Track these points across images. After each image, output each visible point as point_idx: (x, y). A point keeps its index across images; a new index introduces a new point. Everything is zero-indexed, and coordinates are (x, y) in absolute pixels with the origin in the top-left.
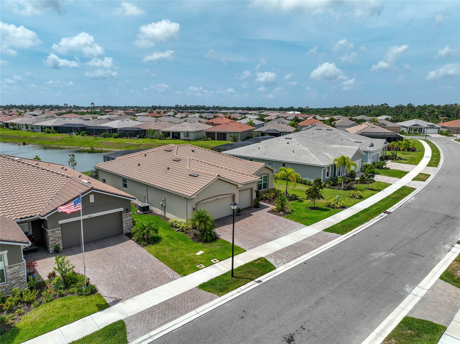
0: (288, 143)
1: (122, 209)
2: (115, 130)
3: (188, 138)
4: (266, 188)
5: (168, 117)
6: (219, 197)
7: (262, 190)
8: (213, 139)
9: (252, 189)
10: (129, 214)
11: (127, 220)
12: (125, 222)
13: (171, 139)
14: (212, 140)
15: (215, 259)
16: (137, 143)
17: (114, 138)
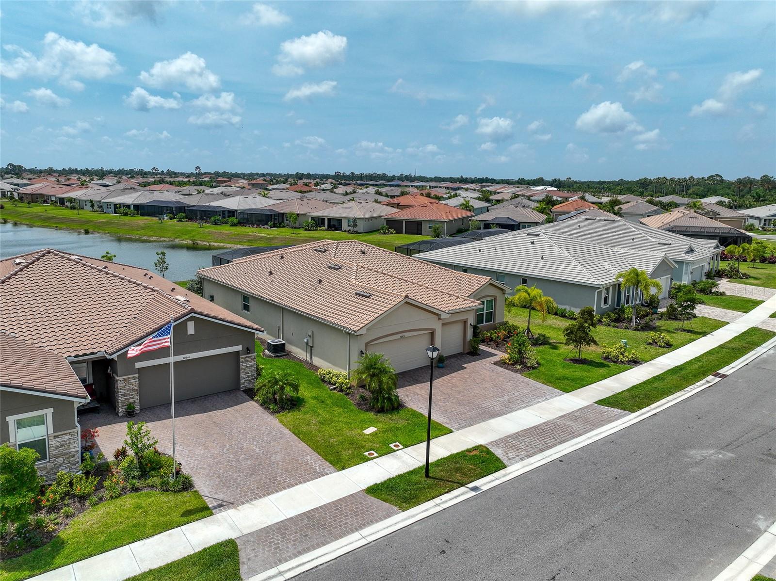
0: (533, 243)
1: (239, 348)
2: (232, 213)
3: (356, 229)
4: (491, 321)
5: (322, 192)
6: (407, 335)
7: (484, 324)
8: (399, 231)
9: (465, 322)
10: (251, 356)
11: (247, 367)
12: (243, 370)
13: (325, 230)
14: (396, 233)
15: (397, 443)
16: (268, 234)
17: (231, 226)
